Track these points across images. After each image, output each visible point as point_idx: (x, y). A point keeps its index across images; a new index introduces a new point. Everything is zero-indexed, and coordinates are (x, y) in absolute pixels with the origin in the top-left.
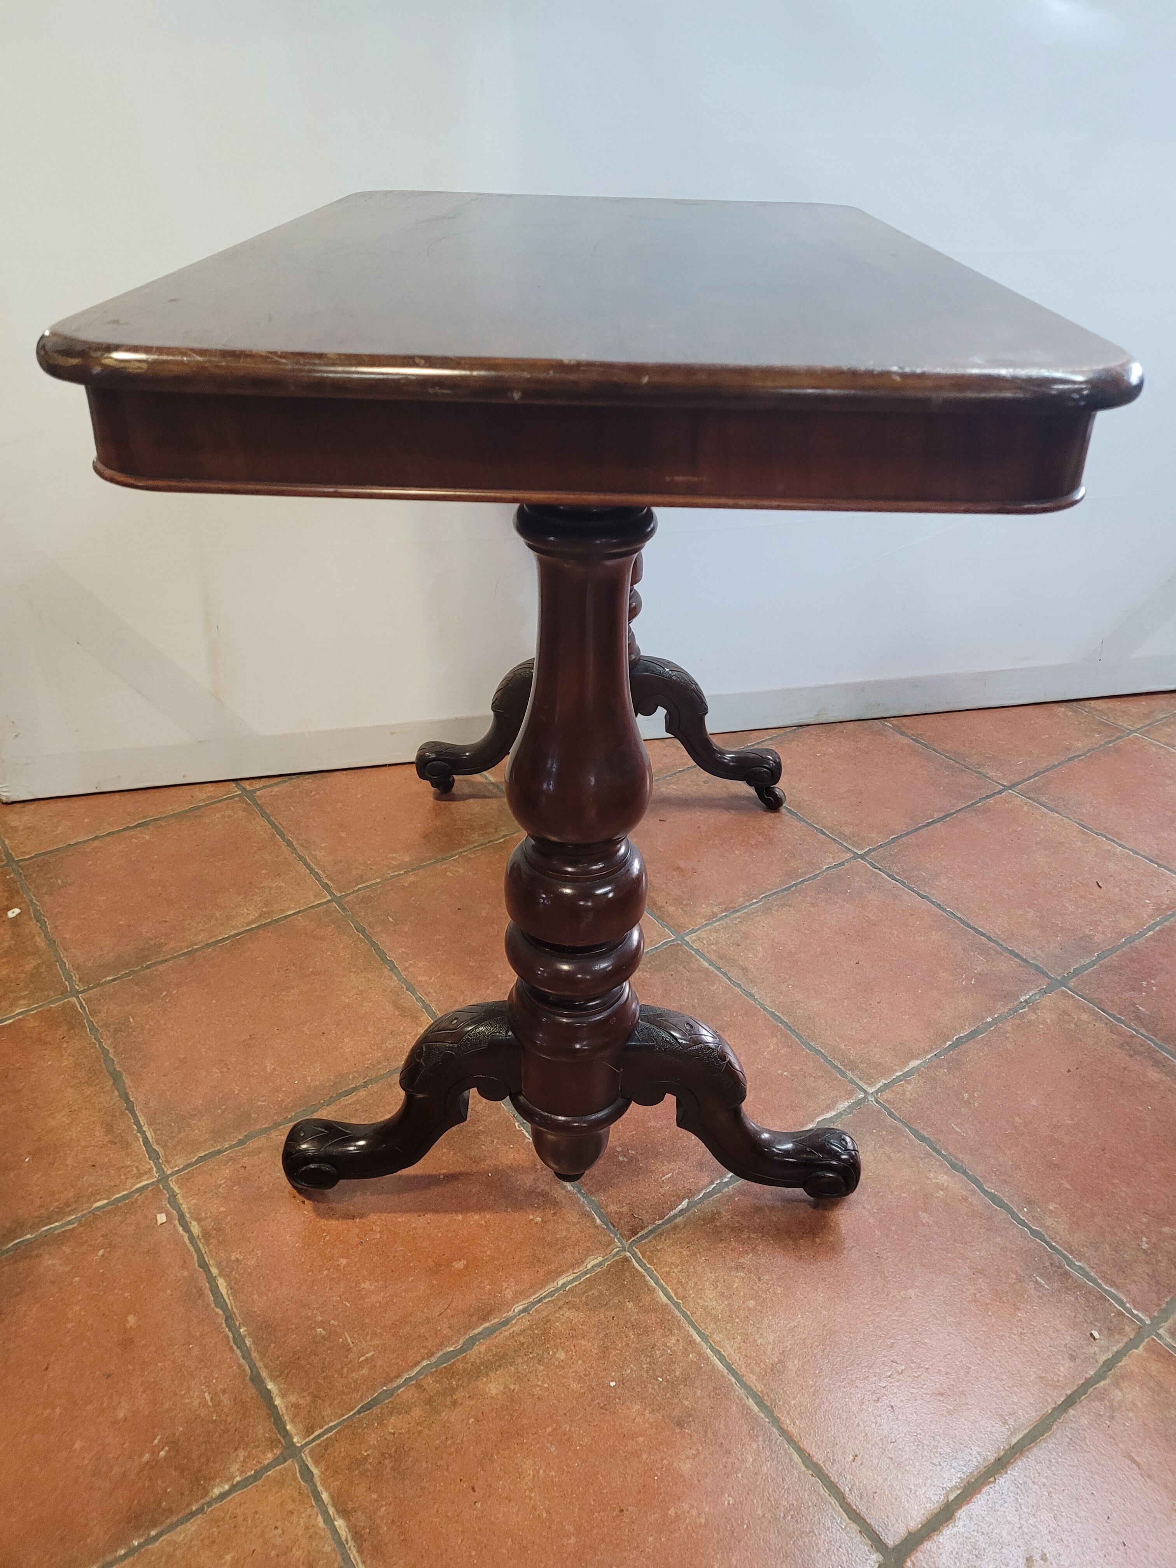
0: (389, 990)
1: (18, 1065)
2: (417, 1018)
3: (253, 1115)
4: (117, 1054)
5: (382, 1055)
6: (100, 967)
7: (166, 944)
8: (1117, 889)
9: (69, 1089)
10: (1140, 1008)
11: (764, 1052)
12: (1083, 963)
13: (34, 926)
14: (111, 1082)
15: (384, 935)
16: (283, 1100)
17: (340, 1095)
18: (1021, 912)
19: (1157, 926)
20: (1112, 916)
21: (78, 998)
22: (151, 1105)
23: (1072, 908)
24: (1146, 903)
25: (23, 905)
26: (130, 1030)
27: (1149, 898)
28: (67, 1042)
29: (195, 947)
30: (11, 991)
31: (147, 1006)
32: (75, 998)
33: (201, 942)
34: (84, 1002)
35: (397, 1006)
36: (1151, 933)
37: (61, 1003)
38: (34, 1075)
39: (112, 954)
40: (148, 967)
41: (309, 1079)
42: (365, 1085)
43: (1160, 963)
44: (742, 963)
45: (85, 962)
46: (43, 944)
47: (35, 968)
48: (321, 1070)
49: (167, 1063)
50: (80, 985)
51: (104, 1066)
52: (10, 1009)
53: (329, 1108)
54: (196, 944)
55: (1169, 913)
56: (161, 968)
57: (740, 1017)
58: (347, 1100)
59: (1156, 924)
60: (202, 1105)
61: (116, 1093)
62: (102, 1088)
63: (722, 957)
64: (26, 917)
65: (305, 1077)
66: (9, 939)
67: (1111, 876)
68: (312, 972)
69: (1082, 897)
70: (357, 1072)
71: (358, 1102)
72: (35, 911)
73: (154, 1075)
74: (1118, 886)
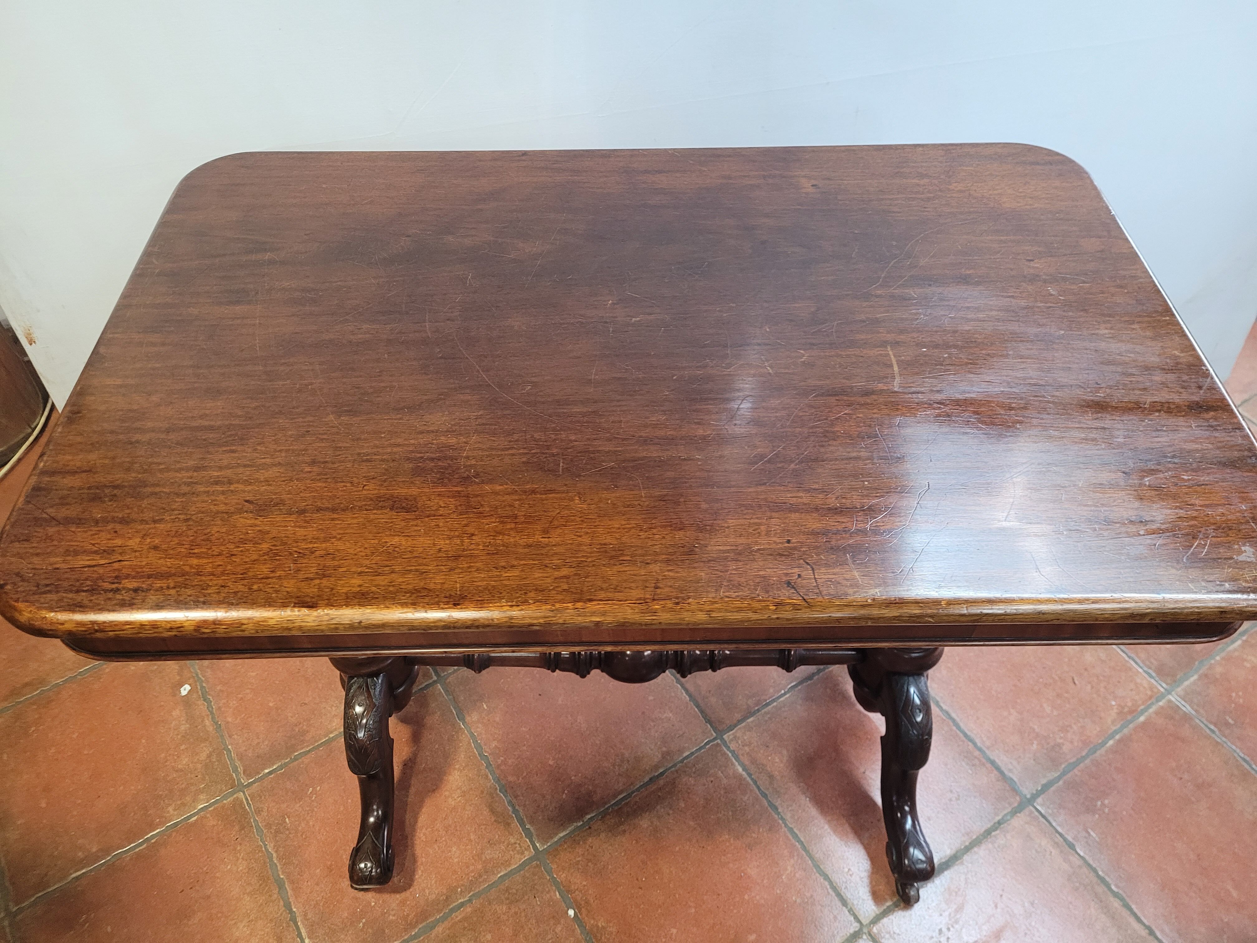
0: (485, 792)
1: (205, 869)
2: (509, 824)
3: (387, 931)
4: (280, 859)
5: (483, 867)
6: (258, 757)
7: (308, 732)
8: (1089, 687)
9: (246, 896)
10: (1092, 833)
11: (782, 875)
12: (1051, 778)
13: (201, 707)
14: (277, 890)
15: (480, 725)
16: (408, 915)
17: (453, 910)
18: (1005, 714)
19: (1117, 734)
20: (1081, 720)
21: (244, 793)
22: (309, 916)
23: (1048, 709)
24: (1112, 706)
25: (191, 681)
26: (287, 832)
27: (1115, 698)
28: (241, 844)
29: (331, 736)
30: (192, 784)
31: (298, 805)
32: (242, 793)
33: (335, 730)
34: (249, 798)
35: (492, 811)
36: (1111, 742)
37: (231, 799)
38: (219, 880)
39: (266, 743)
40: (296, 759)
41: (427, 891)
42: (470, 901)
43: (1114, 780)
44: (769, 769)
45: (246, 750)
46: (211, 728)
47: (209, 756)
48: (436, 882)
49: (318, 871)
50: (245, 778)
51: (270, 872)
52: (193, 805)
53: (443, 926)
54: (331, 732)
55: (1129, 717)
56: (306, 760)
57: (765, 834)
58: (457, 917)
59: (1116, 732)
60: (347, 918)
61: (282, 903)
62: (270, 896)
63: (753, 761)
64: (195, 696)
65: (424, 890)
66: (184, 722)
67: (1086, 670)
68: (424, 768)
69: (1059, 696)
70: (463, 885)
71: (465, 919)
72: (202, 687)
73: (309, 883)
74: (1089, 683)
